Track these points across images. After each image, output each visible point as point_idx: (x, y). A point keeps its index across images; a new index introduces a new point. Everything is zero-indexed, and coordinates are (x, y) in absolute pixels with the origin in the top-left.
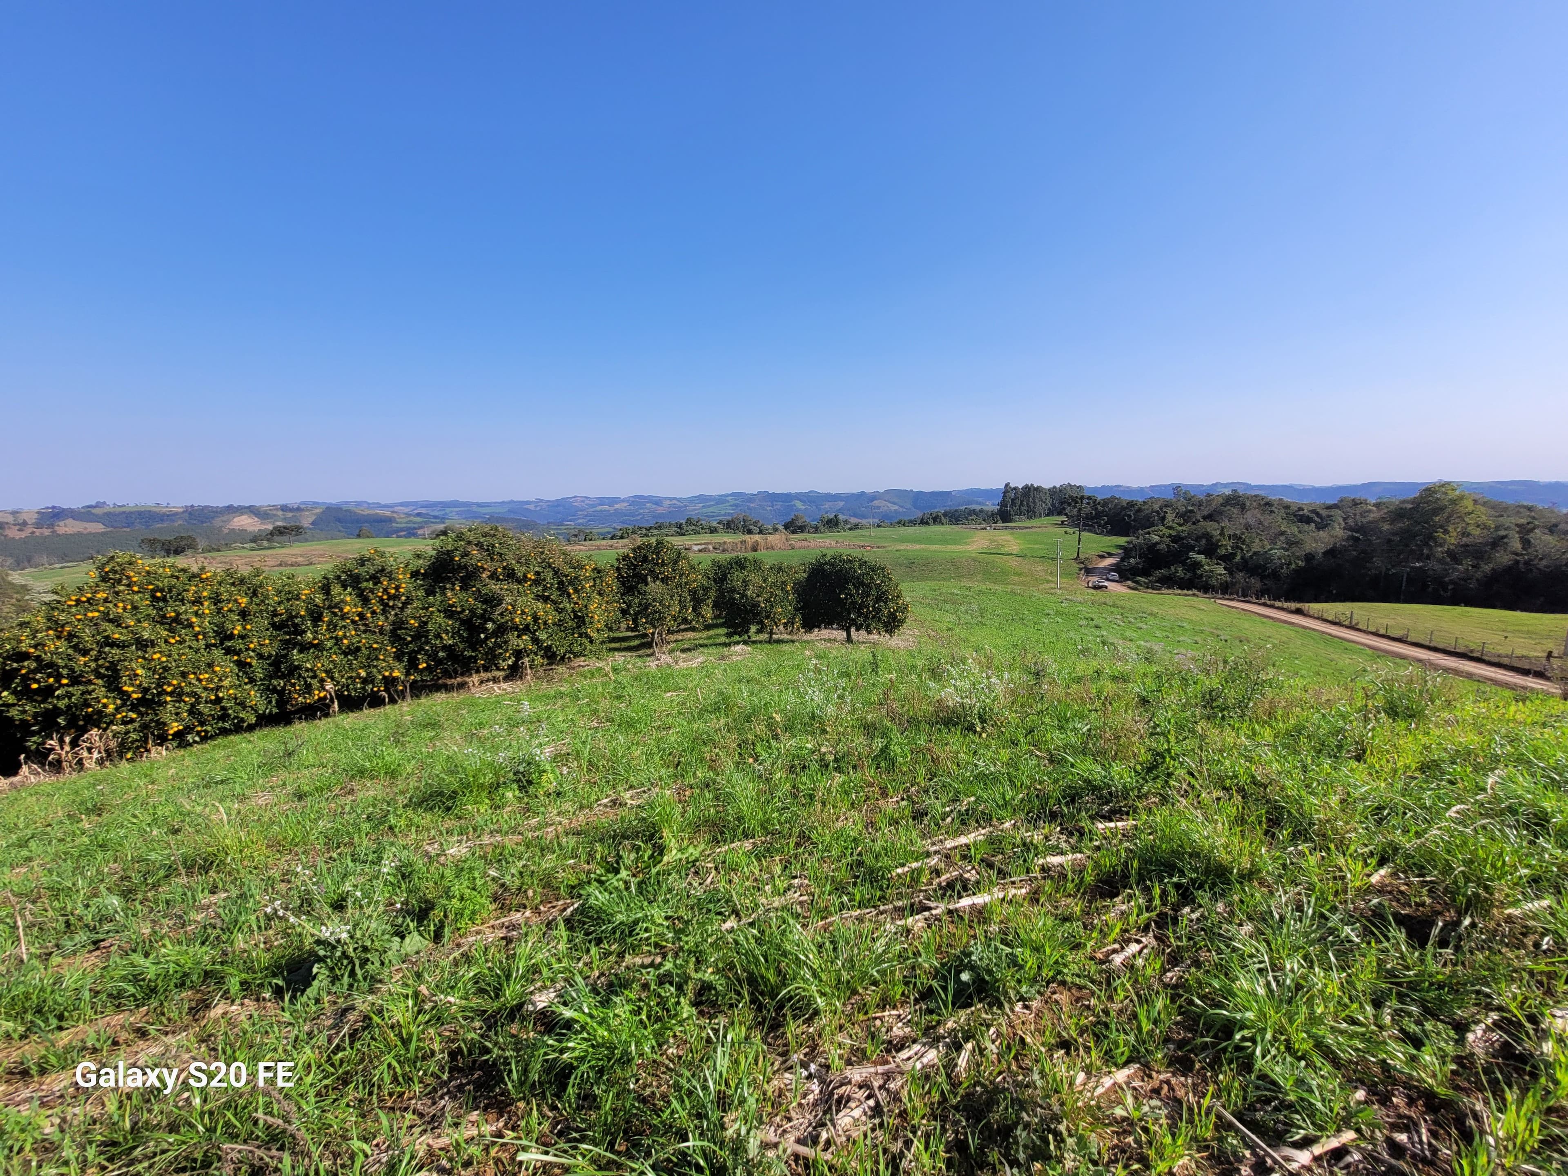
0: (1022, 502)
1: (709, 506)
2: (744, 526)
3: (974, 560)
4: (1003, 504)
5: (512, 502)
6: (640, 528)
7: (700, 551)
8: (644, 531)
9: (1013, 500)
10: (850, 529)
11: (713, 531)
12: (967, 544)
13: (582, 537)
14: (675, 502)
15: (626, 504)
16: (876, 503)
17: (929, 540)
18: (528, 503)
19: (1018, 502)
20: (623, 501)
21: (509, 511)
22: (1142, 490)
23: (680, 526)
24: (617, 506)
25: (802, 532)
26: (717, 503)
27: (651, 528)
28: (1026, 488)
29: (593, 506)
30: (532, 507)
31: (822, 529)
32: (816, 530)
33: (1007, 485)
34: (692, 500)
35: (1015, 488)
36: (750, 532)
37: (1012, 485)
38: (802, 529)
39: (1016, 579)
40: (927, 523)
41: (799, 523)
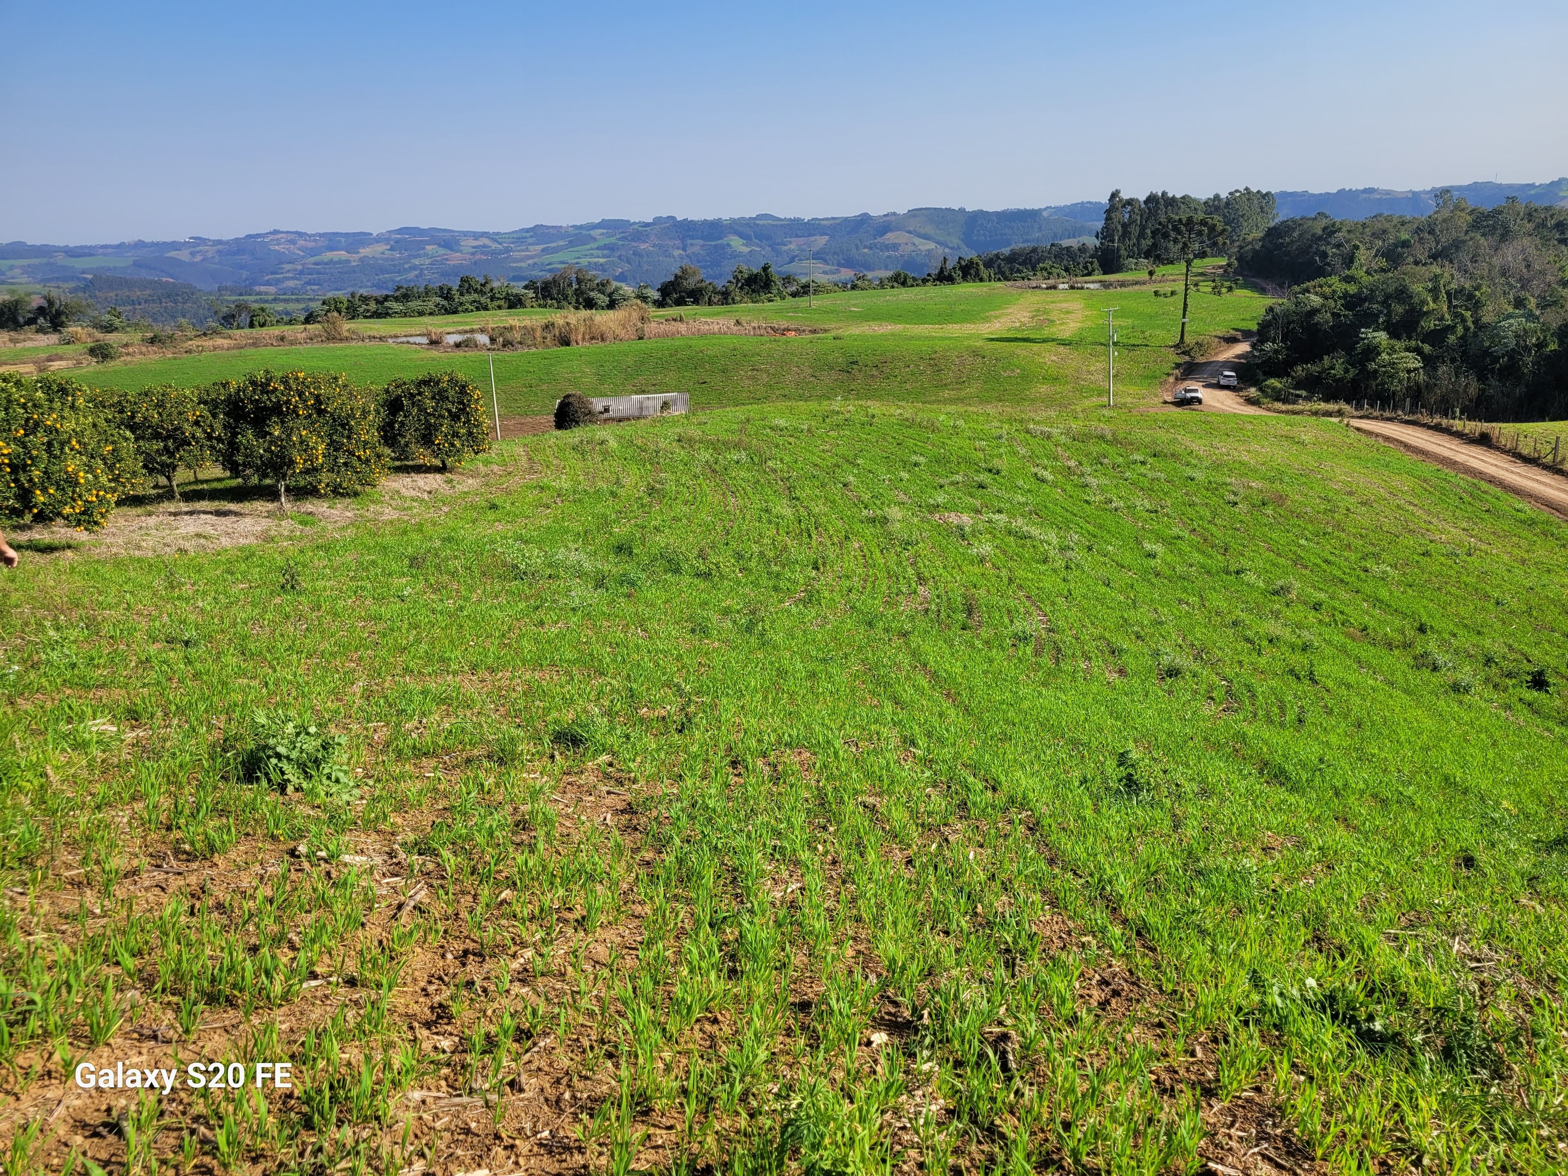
0: (1143, 228)
1: (556, 250)
2: (579, 292)
3: (976, 353)
4: (1106, 234)
5: (140, 245)
6: (365, 299)
7: (458, 345)
8: (373, 306)
9: (1124, 226)
10: (794, 295)
11: (514, 303)
12: (987, 320)
13: (244, 318)
14: (486, 241)
15: (381, 248)
16: (890, 237)
17: (919, 316)
18: (175, 246)
19: (1135, 231)
20: (378, 239)
21: (137, 264)
22: (1415, 197)
23: (446, 294)
24: (365, 252)
25: (696, 302)
26: (571, 244)
27: (386, 298)
28: (1152, 199)
29: (313, 252)
30: (184, 255)
31: (737, 295)
32: (726, 297)
33: (1114, 195)
34: (522, 237)
35: (1130, 202)
36: (590, 304)
37: (1125, 195)
38: (696, 296)
39: (1044, 389)
40: (950, 279)
41: (690, 283)
